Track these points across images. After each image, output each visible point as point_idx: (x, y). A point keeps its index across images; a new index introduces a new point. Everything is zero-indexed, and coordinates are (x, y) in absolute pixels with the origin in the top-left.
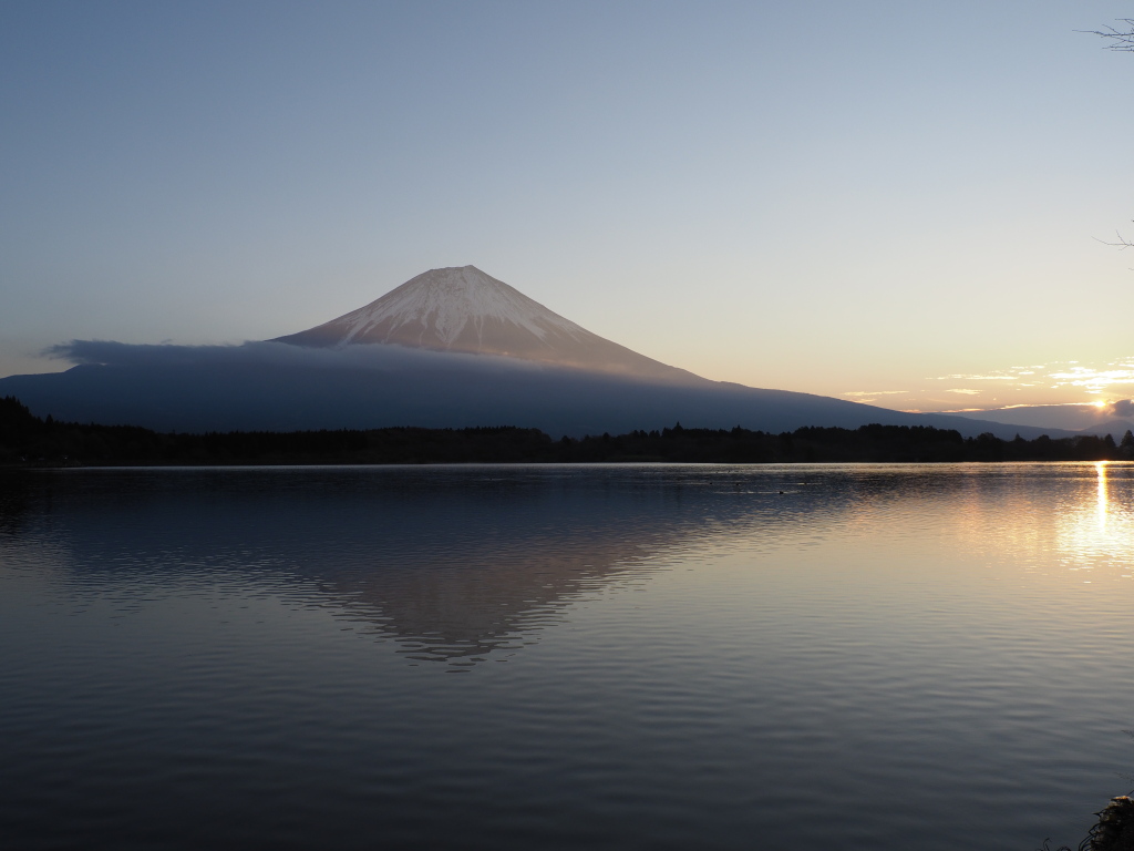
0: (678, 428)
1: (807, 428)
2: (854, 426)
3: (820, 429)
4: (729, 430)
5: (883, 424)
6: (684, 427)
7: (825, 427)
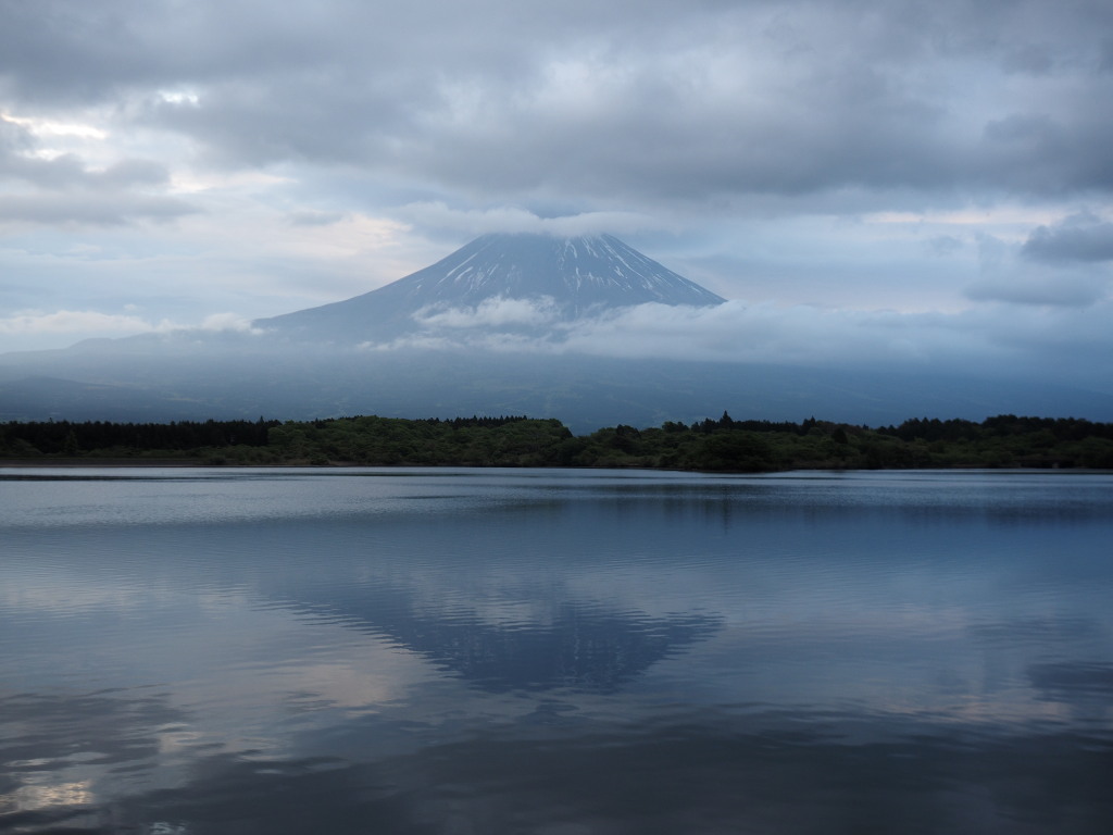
0: (726, 419)
1: (917, 420)
2: (979, 418)
3: (936, 421)
4: (800, 423)
5: (1019, 416)
6: (735, 419)
7: (943, 420)
